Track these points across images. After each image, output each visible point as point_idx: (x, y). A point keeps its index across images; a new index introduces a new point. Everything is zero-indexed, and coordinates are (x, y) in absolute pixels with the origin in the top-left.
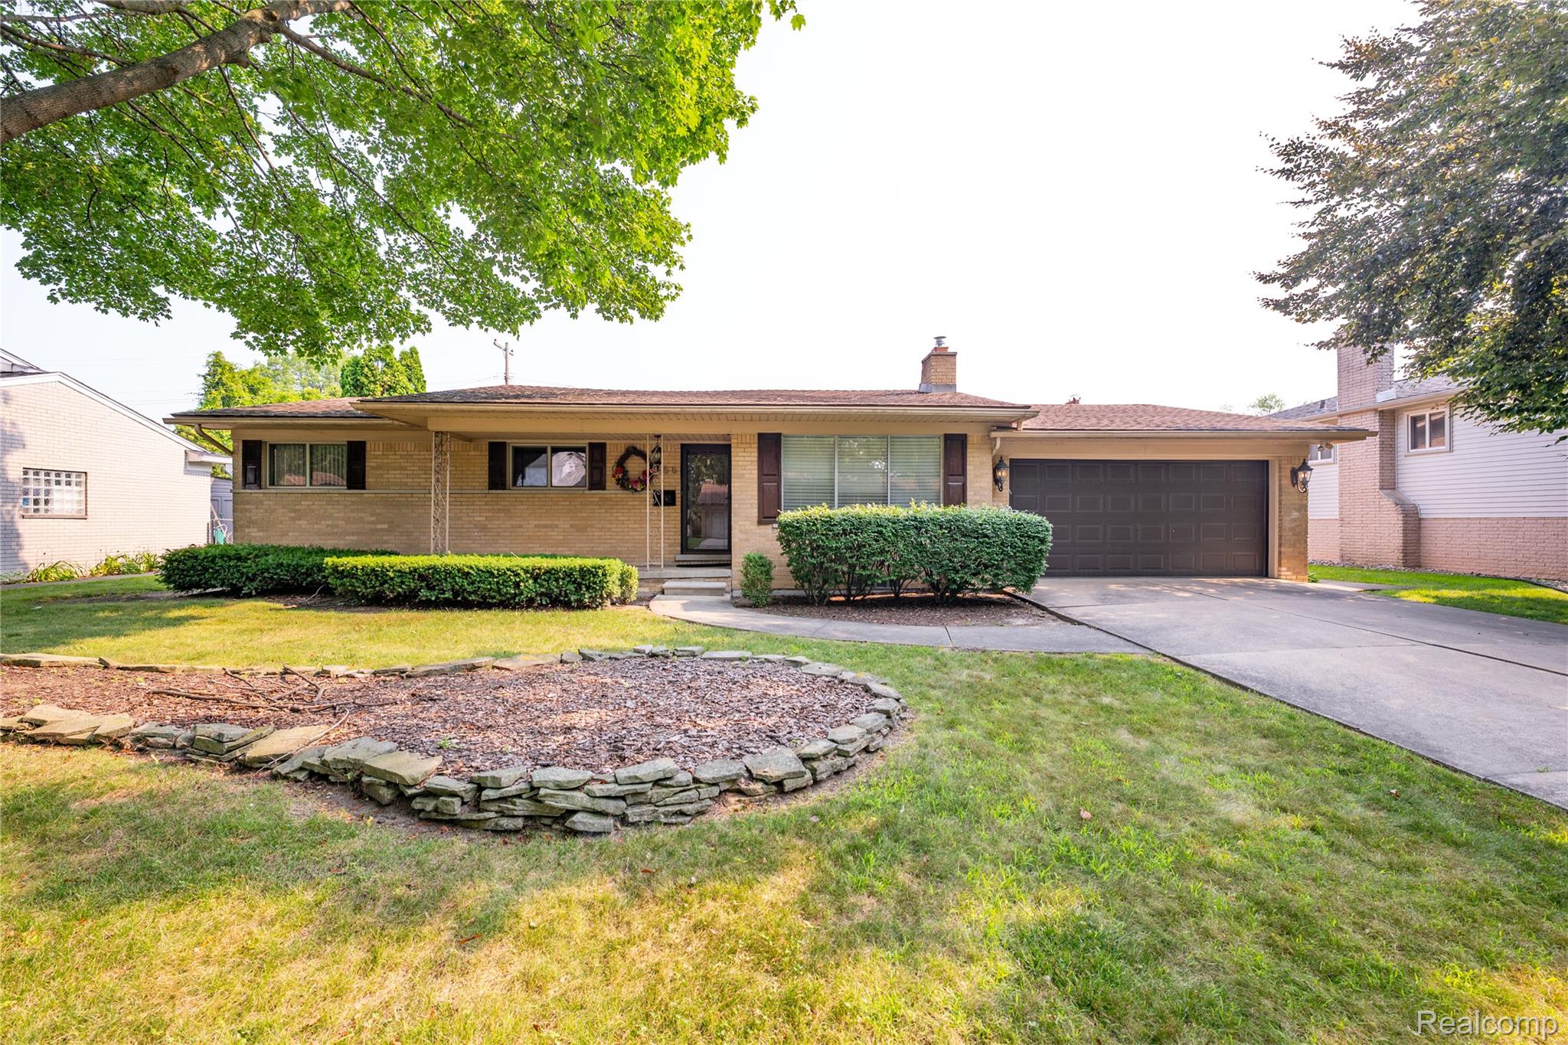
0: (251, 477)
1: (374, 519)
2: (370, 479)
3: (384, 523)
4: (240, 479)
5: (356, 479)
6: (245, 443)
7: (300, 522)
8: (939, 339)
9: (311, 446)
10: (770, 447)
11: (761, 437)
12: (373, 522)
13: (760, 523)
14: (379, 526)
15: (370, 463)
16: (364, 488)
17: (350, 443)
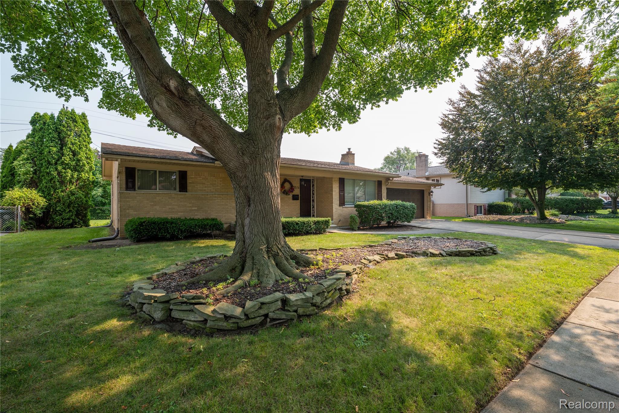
0: (130, 185)
1: (191, 205)
2: (189, 188)
3: (196, 207)
4: (124, 186)
5: (183, 188)
6: (127, 168)
7: (155, 207)
8: (349, 149)
9: (159, 172)
10: (342, 182)
11: (340, 179)
12: (190, 207)
13: (340, 206)
14: (193, 208)
15: (189, 181)
16: (187, 192)
17: (180, 171)
